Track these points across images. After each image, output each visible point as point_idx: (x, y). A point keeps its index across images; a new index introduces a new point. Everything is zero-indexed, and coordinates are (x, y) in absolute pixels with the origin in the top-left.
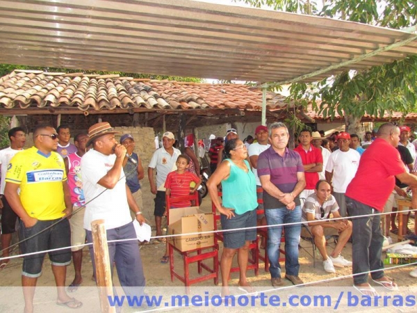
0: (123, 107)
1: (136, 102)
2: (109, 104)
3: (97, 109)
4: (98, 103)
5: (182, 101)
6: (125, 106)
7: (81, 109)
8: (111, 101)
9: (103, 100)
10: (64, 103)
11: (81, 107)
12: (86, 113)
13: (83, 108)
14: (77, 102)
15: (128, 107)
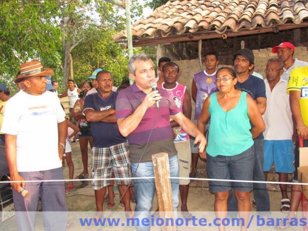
0: (266, 25)
2: (251, 23)
3: (235, 30)
4: (238, 23)
6: (267, 23)
7: (220, 33)
9: (244, 20)
10: (202, 27)
11: (218, 30)
12: (224, 36)
13: (221, 31)
14: (214, 25)
15: (272, 24)
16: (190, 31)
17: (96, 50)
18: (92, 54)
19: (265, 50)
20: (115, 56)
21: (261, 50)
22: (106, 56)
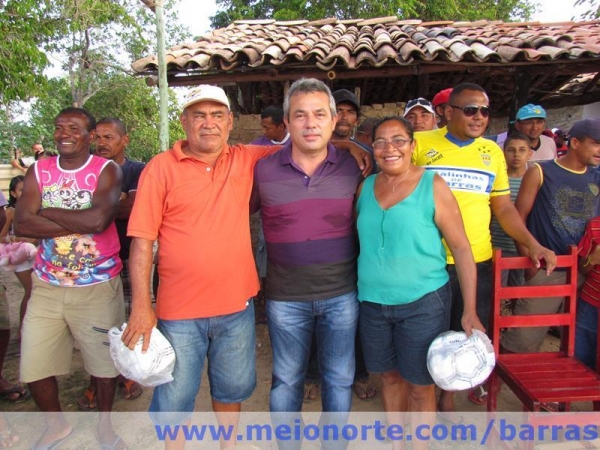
0: (402, 60)
1: (427, 51)
2: (376, 56)
3: (352, 65)
4: (353, 55)
5: (525, 45)
6: (404, 58)
7: (322, 67)
8: (379, 52)
9: (364, 49)
10: (293, 55)
11: (322, 64)
12: (331, 75)
13: (326, 65)
14: (315, 54)
15: (412, 59)
16: (272, 61)
17: (124, 107)
18: (117, 112)
19: (394, 105)
20: (150, 116)
21: (386, 104)
22: (138, 115)
